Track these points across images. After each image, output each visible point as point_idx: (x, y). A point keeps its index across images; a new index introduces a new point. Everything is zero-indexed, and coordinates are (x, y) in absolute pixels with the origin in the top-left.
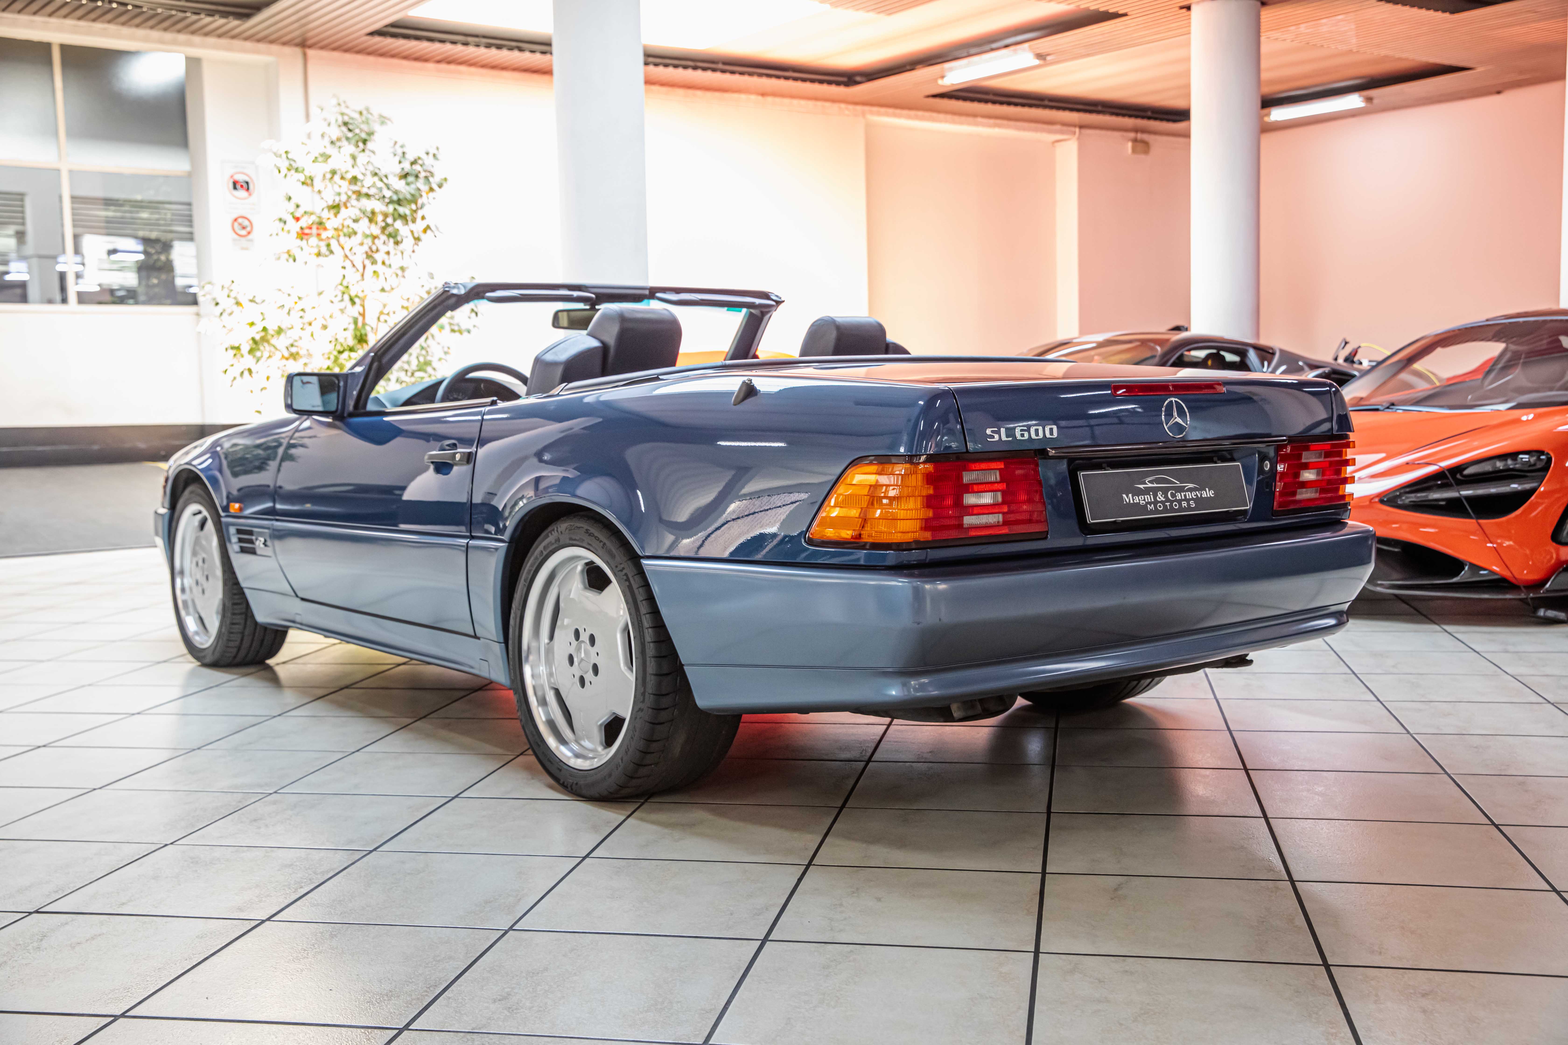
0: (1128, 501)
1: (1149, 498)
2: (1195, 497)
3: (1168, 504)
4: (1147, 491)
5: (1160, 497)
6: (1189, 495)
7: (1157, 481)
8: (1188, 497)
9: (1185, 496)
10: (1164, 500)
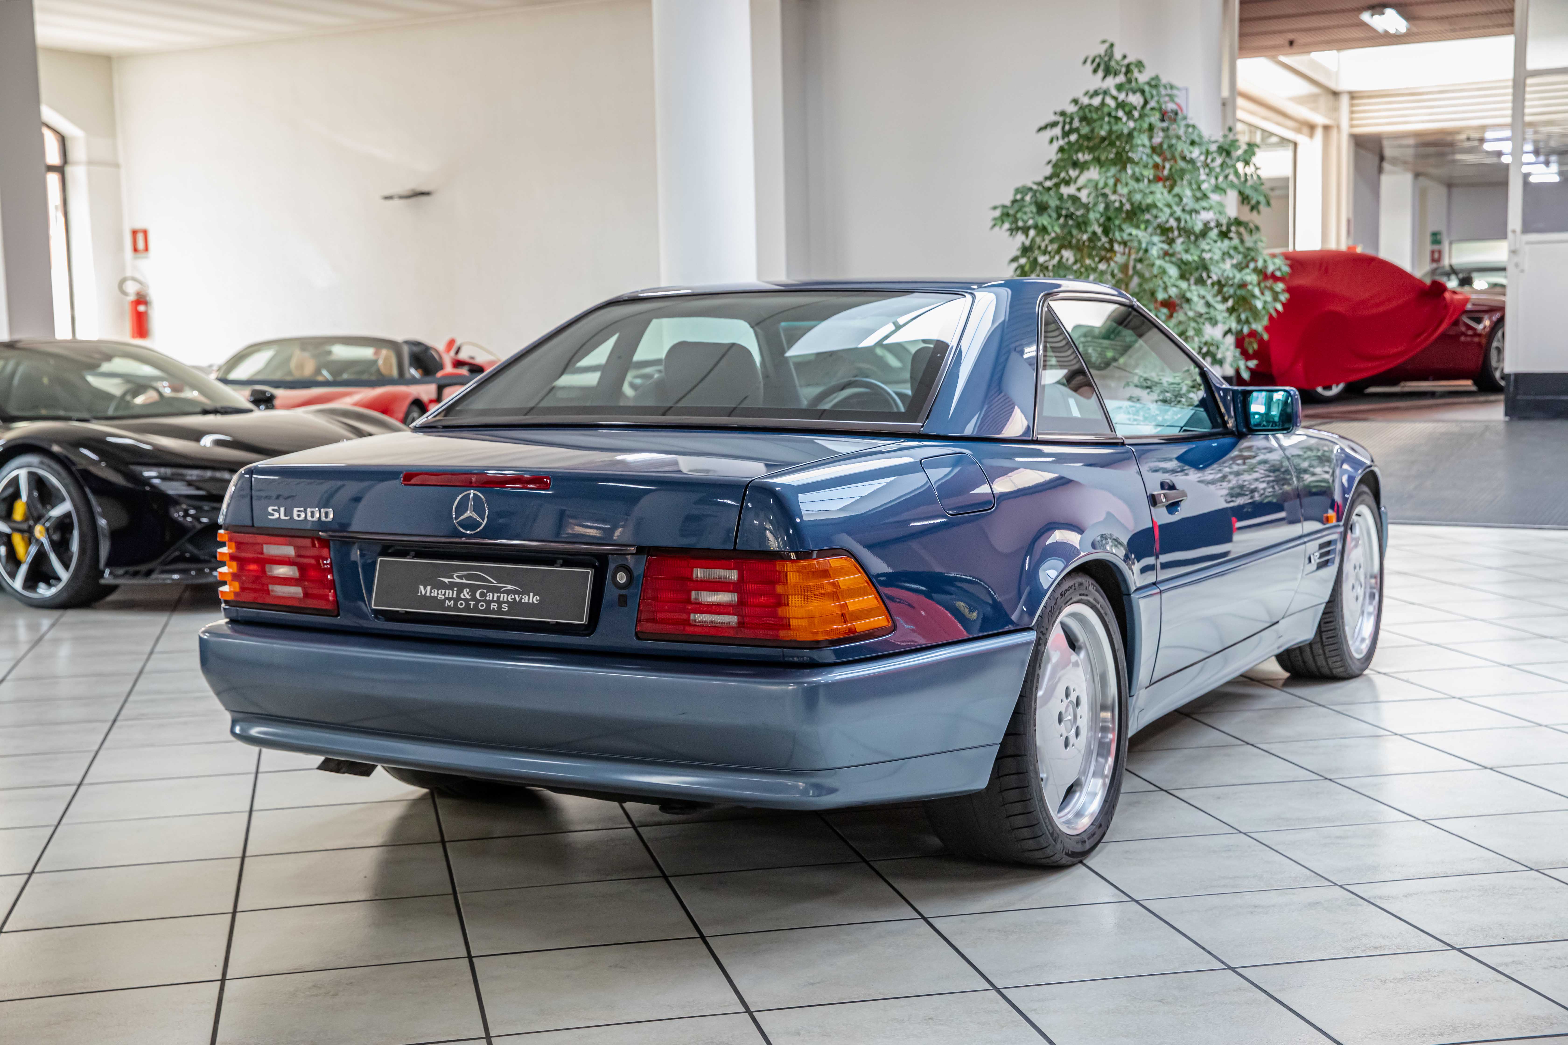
0: (423, 593)
1: (449, 593)
2: (510, 600)
3: (472, 603)
4: (451, 586)
5: (466, 594)
6: (504, 597)
7: (468, 577)
8: (501, 599)
9: (499, 597)
10: (469, 597)
